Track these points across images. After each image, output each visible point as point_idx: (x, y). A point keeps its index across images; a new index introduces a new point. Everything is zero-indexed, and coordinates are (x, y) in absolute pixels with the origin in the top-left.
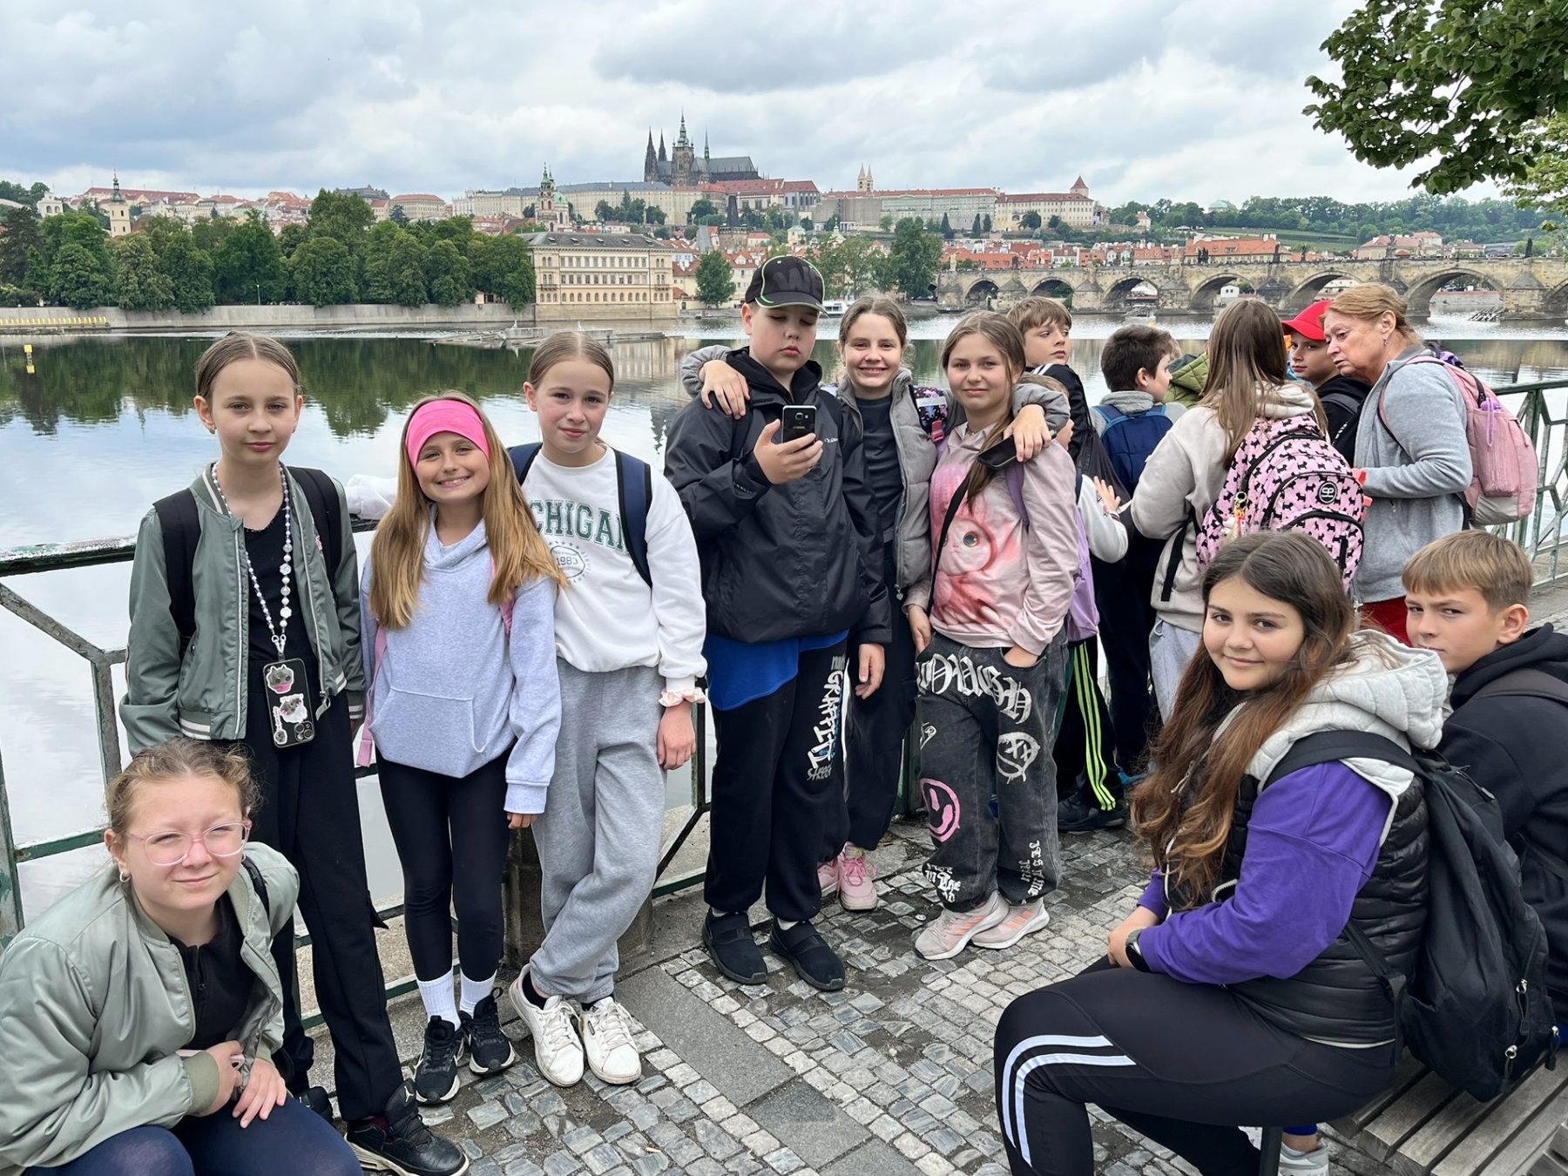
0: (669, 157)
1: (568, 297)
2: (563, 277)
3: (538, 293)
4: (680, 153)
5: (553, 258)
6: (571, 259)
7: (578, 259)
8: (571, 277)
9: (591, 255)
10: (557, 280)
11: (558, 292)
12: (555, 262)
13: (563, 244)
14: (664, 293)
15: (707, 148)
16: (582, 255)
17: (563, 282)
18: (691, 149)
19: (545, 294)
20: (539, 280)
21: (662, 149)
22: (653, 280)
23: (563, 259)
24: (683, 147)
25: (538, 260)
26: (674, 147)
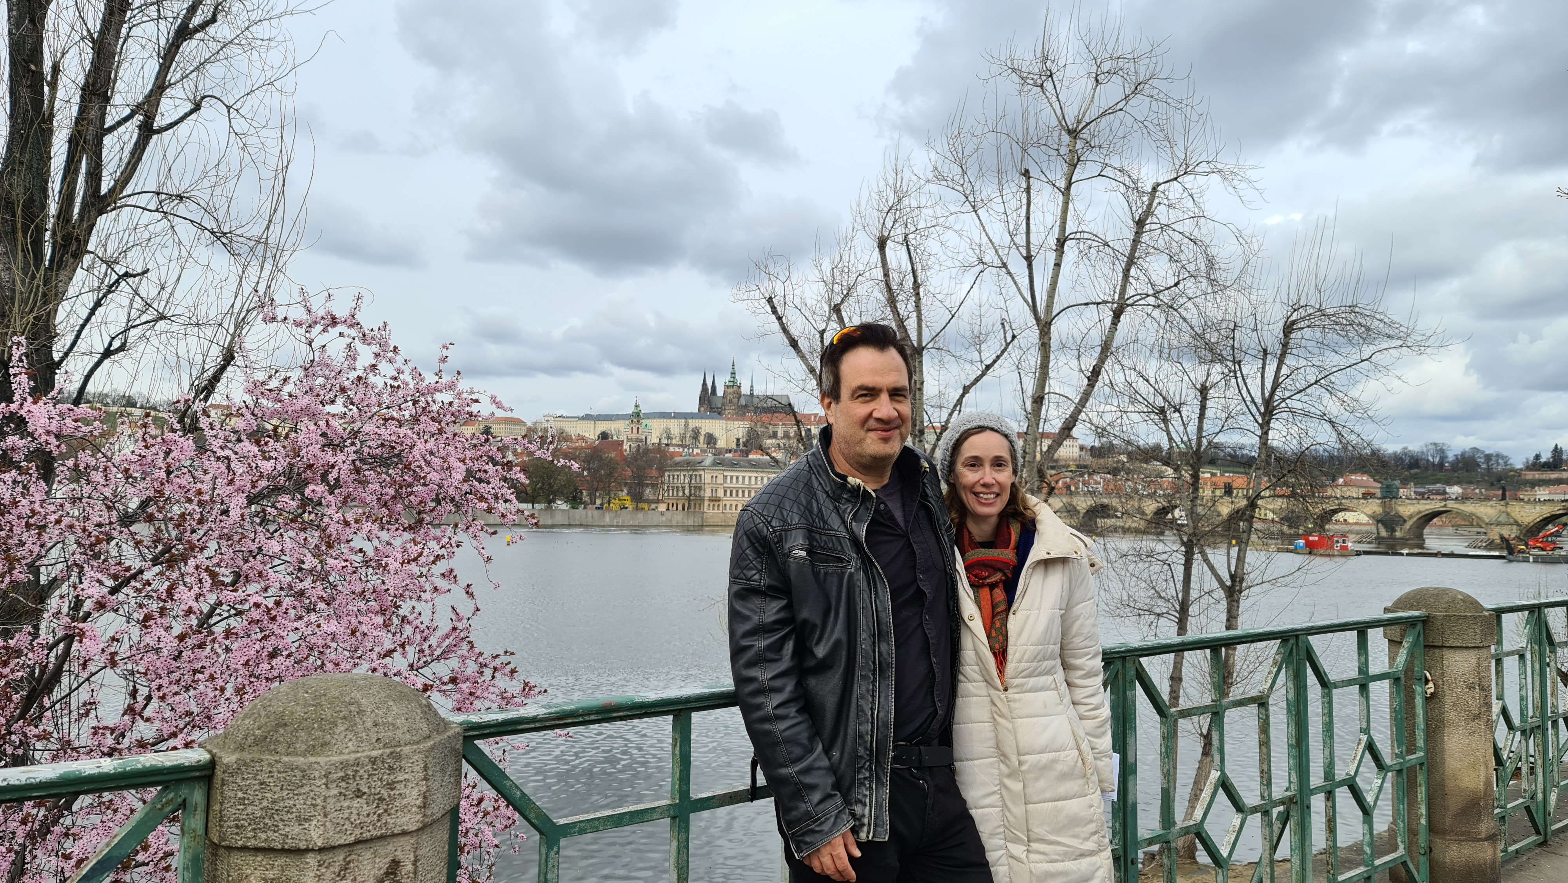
0: (720, 392)
2: (725, 491)
4: (730, 390)
6: (732, 477)
7: (737, 477)
8: (731, 492)
9: (747, 475)
10: (720, 494)
11: (721, 504)
12: (720, 480)
13: (728, 465)
15: (752, 387)
16: (741, 474)
17: (725, 495)
18: (739, 387)
20: (708, 494)
21: (714, 387)
23: (726, 477)
24: (733, 386)
26: (726, 385)
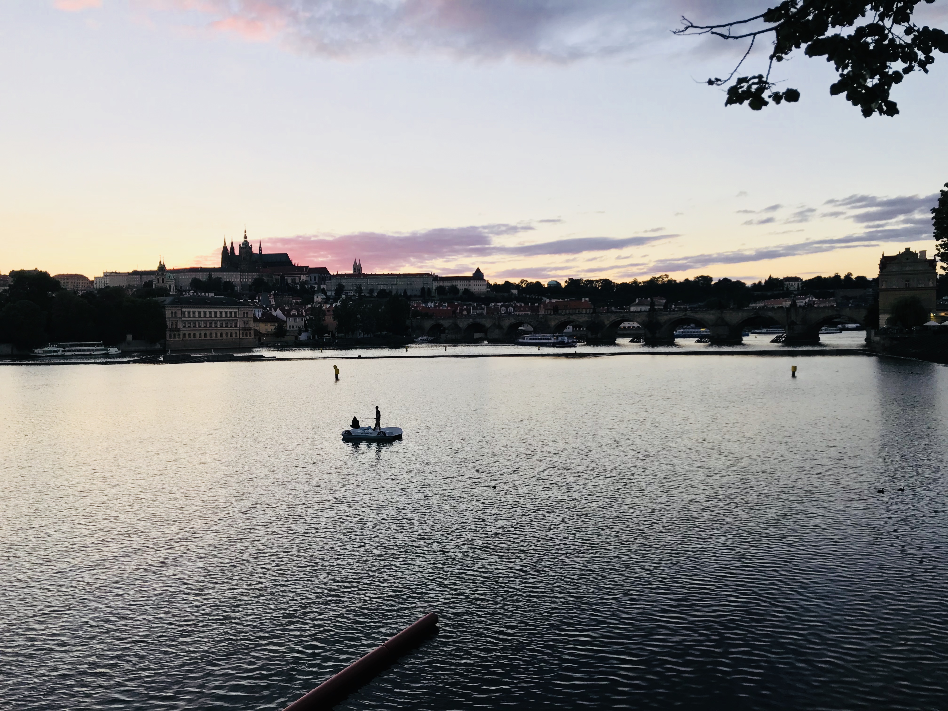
0: (237, 252)
1: (187, 336)
2: (184, 323)
3: (168, 334)
4: (245, 250)
5: (178, 312)
6: (189, 313)
7: (194, 312)
8: (189, 324)
9: (202, 310)
11: (181, 333)
13: (184, 304)
14: (248, 332)
15: (260, 247)
17: (184, 327)
18: (251, 248)
19: (173, 334)
20: (169, 326)
21: (232, 248)
22: (241, 324)
23: (184, 312)
24: (246, 247)
25: (168, 313)
26: (240, 247)
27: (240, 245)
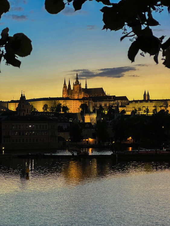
0: (72, 89)
1: (15, 141)
4: (76, 87)
5: (9, 125)
6: (17, 126)
9: (25, 124)
10: (11, 134)
11: (11, 139)
14: (54, 138)
15: (86, 84)
18: (80, 85)
19: (6, 139)
20: (3, 134)
21: (69, 85)
22: (50, 134)
23: (13, 126)
24: (77, 84)
25: (3, 127)
26: (74, 85)
27: (74, 83)
